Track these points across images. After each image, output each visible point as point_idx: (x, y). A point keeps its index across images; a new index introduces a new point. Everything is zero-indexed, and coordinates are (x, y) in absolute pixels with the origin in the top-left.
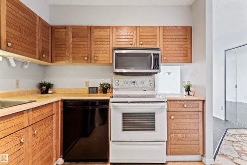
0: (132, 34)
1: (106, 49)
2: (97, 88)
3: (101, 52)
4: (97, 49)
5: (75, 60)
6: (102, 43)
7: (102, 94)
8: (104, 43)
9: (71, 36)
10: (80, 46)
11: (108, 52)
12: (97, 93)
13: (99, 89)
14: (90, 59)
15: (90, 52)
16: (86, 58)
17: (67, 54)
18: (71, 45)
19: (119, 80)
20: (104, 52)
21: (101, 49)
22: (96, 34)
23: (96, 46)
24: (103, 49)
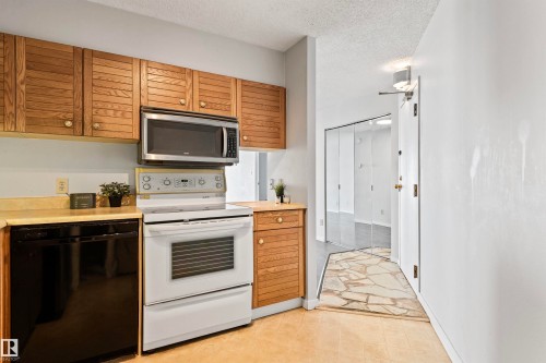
0: (183, 83)
1: (123, 107)
2: (94, 195)
3: (111, 113)
4: (100, 105)
5: (35, 125)
6: (112, 92)
7: (109, 209)
8: (120, 93)
9: (22, 62)
10: (52, 92)
11: (129, 115)
12: (94, 206)
13: (98, 198)
14: (80, 126)
15: (79, 111)
16: (69, 124)
17: (10, 109)
18: (23, 87)
19: (152, 175)
20: (119, 114)
21: (110, 106)
22: (96, 68)
23: (96, 97)
24: (116, 107)
